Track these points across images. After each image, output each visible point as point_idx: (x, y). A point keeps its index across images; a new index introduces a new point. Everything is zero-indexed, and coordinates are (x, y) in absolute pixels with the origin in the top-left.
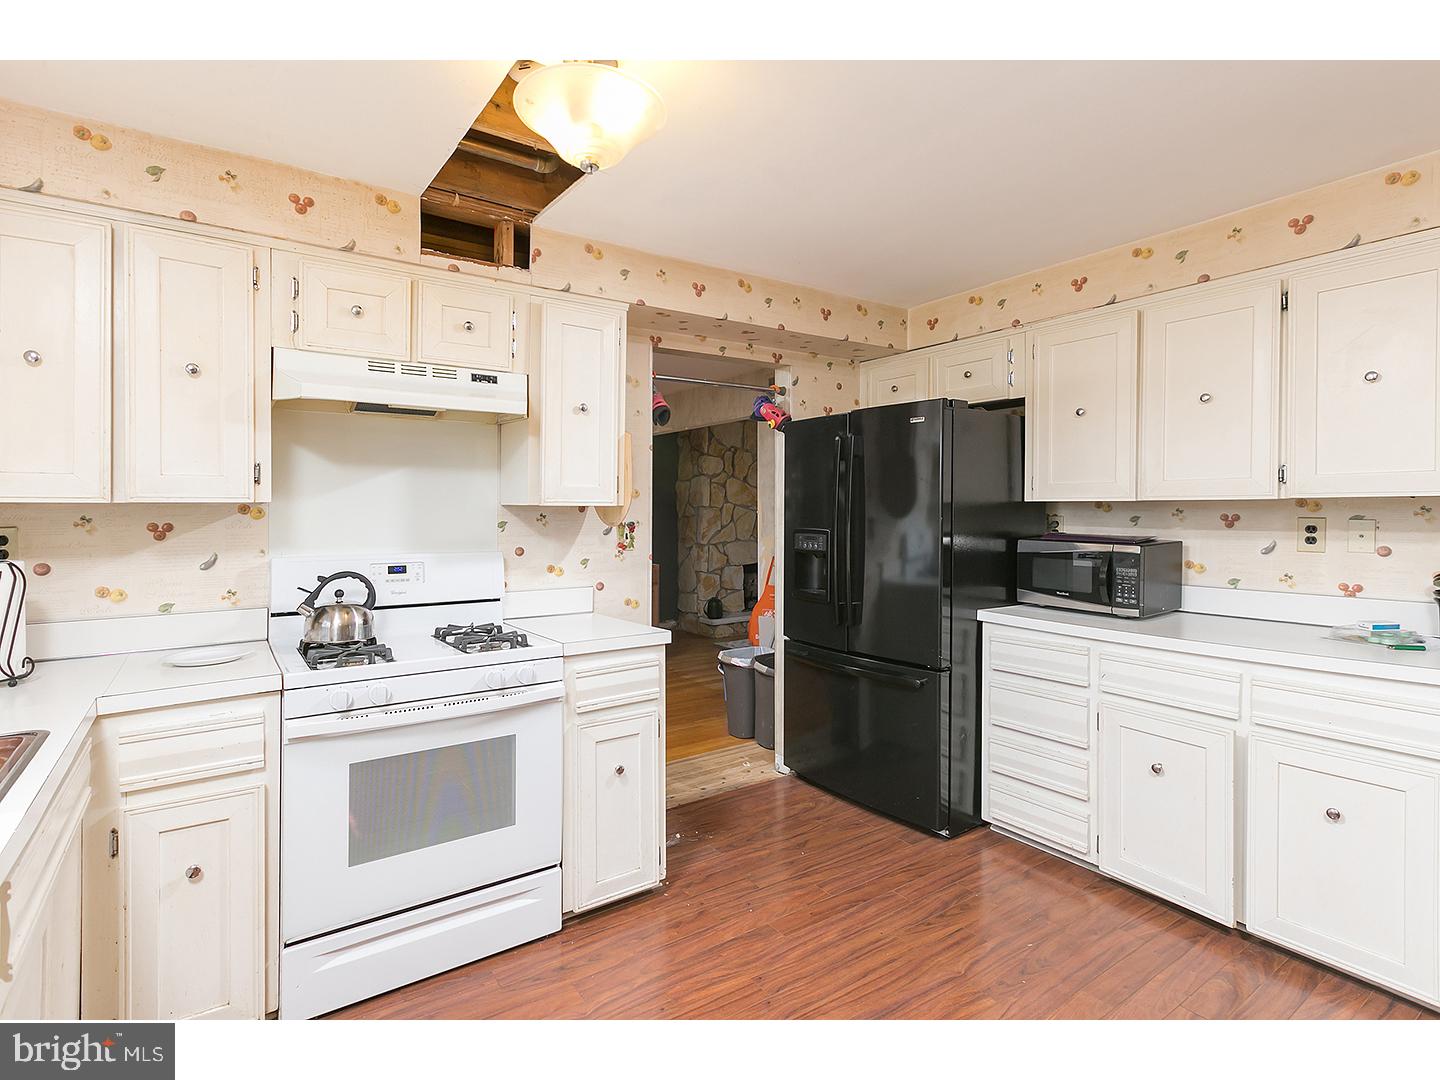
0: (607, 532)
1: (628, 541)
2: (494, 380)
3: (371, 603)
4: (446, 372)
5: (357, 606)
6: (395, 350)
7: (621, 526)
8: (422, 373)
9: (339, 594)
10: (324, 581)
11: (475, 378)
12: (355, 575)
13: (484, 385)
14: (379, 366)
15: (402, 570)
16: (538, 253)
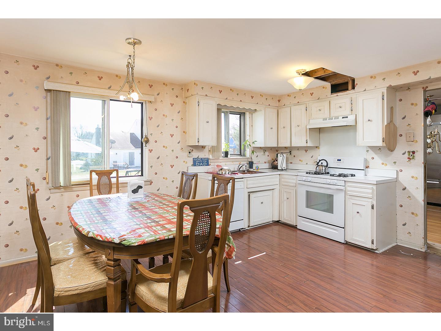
0: (404, 154)
1: (412, 157)
2: (347, 117)
3: (327, 166)
4: (337, 118)
5: (324, 166)
6: (327, 115)
7: (409, 152)
8: (332, 119)
9: (322, 163)
10: (320, 161)
11: (343, 118)
12: (325, 160)
13: (345, 119)
14: (325, 119)
15: (340, 160)
16: (357, 84)
